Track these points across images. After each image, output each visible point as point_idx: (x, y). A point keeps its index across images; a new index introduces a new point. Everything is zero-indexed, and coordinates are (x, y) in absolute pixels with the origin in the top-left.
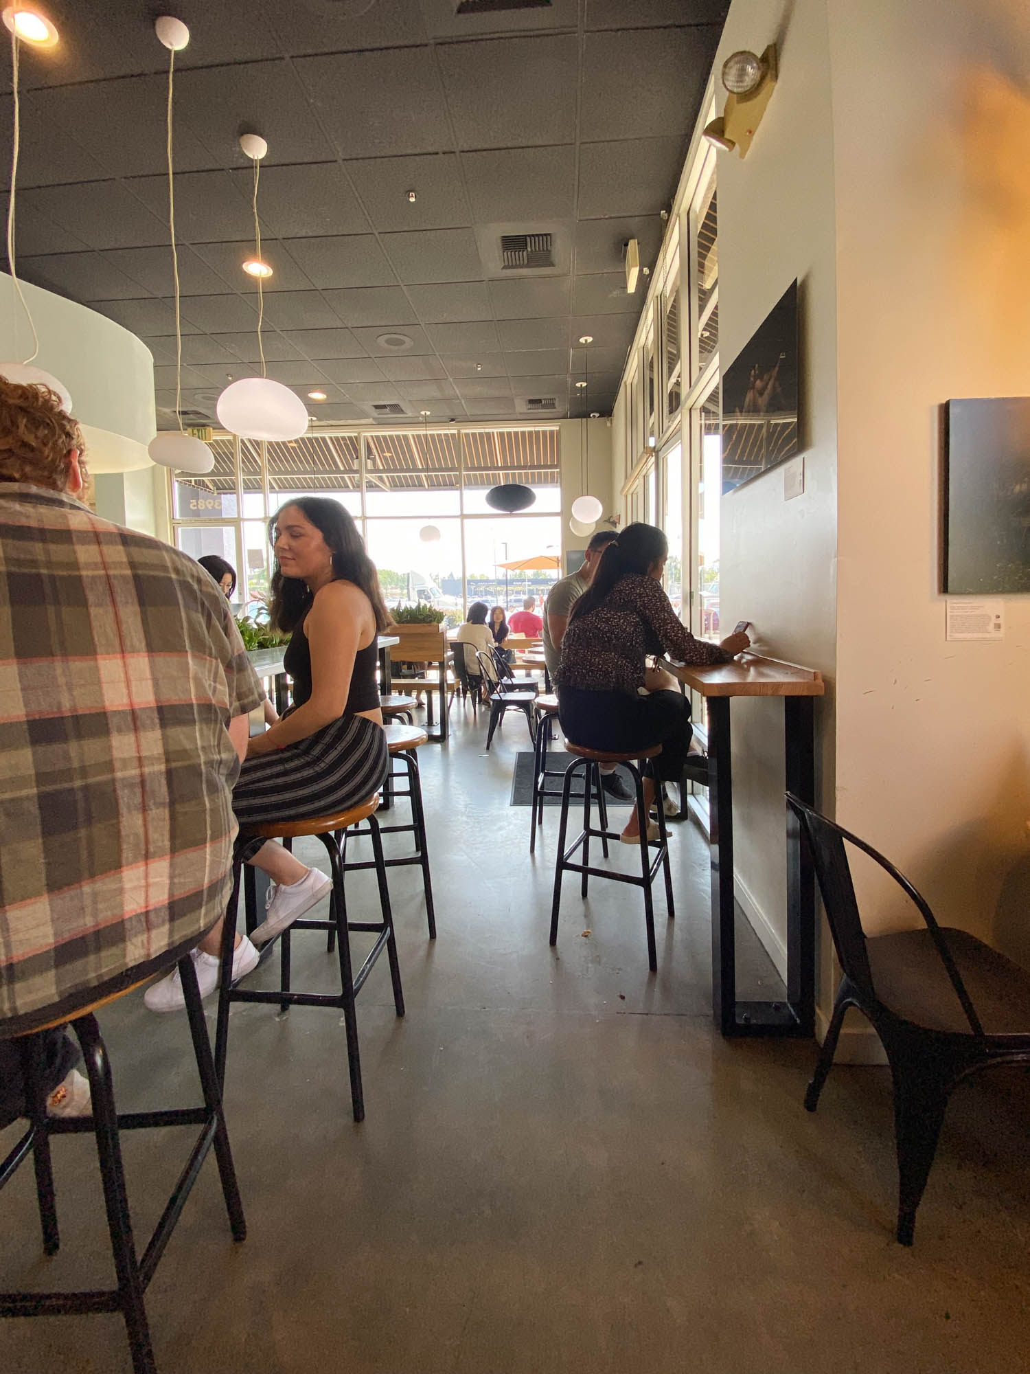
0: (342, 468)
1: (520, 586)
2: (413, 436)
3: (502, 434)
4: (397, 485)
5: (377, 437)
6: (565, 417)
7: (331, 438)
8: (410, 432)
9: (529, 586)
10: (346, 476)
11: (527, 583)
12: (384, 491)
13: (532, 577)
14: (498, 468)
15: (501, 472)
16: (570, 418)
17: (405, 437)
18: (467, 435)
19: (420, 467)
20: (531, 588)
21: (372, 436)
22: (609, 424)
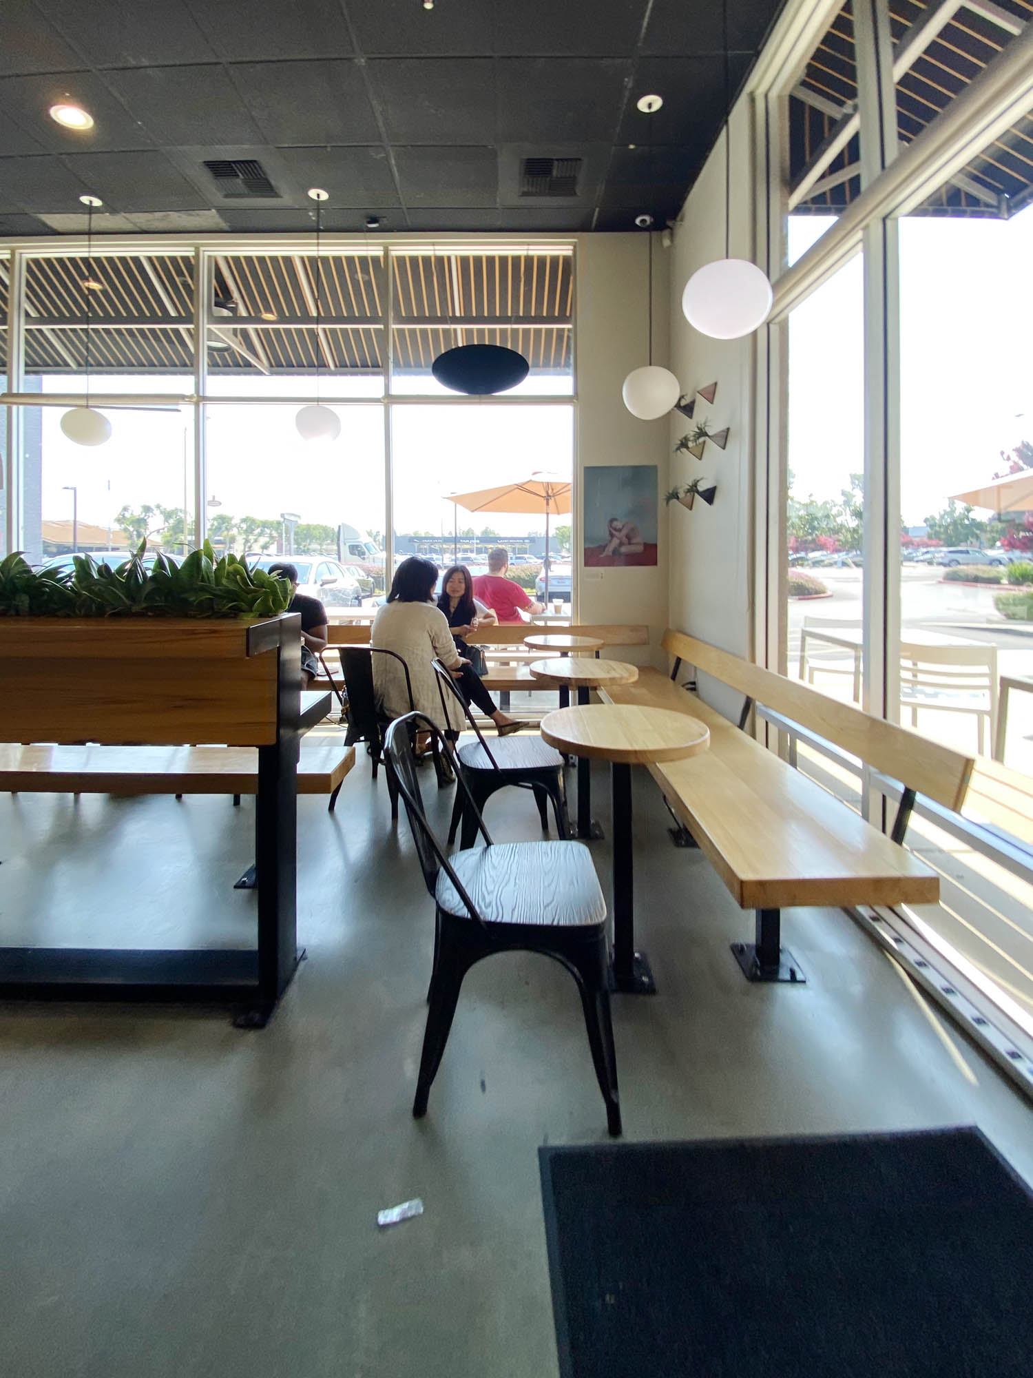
0: (173, 313)
1: (467, 543)
2: (302, 259)
3: (464, 261)
4: (281, 365)
5: (237, 260)
6: (584, 227)
7: (150, 259)
8: (297, 249)
9: (477, 544)
10: (181, 327)
11: (475, 541)
12: (260, 373)
13: (480, 536)
14: (455, 320)
15: (459, 327)
16: (599, 228)
17: (288, 260)
18: (401, 260)
19: (315, 314)
20: (479, 546)
21: (226, 258)
22: (667, 242)
